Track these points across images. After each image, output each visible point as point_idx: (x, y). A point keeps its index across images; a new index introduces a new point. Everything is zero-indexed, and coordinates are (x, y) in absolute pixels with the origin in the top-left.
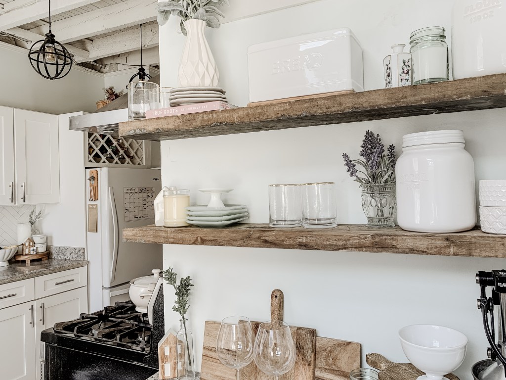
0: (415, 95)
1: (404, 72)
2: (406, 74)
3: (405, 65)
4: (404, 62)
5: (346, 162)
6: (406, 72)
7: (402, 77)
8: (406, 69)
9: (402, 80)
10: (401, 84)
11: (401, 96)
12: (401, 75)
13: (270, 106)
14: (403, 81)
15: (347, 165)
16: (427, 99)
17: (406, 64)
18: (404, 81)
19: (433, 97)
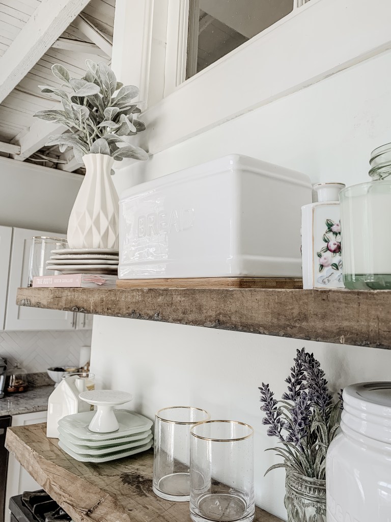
0: (324, 317)
1: (328, 249)
2: (334, 252)
3: (331, 231)
4: (330, 226)
5: (263, 403)
6: (333, 247)
7: (322, 261)
8: (333, 241)
9: (322, 266)
10: (320, 275)
11: (296, 312)
12: (320, 256)
13: (123, 292)
14: (325, 269)
15: (265, 410)
16: (352, 333)
17: (334, 228)
18: (327, 270)
19: (364, 330)
